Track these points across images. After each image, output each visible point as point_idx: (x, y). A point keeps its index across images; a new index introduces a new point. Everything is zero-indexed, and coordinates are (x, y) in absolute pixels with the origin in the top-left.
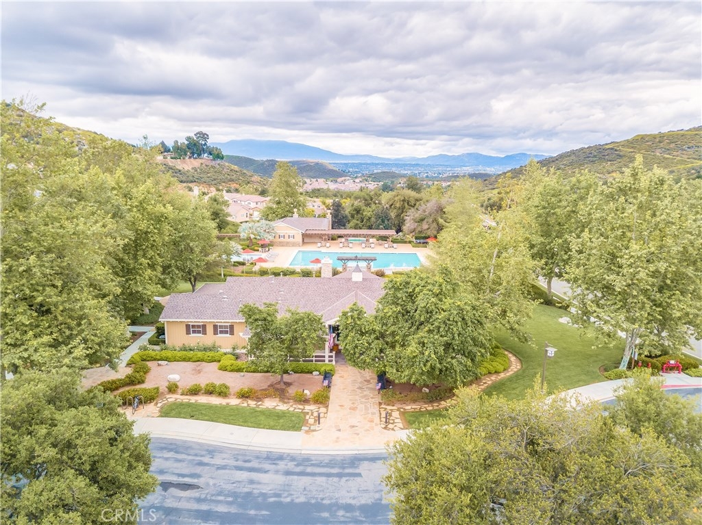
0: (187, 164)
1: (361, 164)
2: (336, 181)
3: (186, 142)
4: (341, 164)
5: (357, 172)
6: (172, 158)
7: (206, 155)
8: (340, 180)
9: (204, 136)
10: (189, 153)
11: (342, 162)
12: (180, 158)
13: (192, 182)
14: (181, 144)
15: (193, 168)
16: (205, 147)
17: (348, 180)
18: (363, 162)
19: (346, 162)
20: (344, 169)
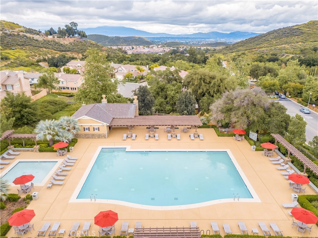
0: (66, 41)
1: (161, 38)
2: (149, 47)
3: (65, 28)
4: (151, 38)
5: (159, 42)
6: (58, 37)
7: (77, 35)
8: (151, 46)
9: (75, 24)
10: (67, 34)
11: (152, 37)
12: (62, 37)
13: (68, 51)
14: (62, 29)
15: (69, 43)
16: (76, 31)
17: (155, 46)
18: (162, 37)
19: (153, 37)
20: (153, 40)
